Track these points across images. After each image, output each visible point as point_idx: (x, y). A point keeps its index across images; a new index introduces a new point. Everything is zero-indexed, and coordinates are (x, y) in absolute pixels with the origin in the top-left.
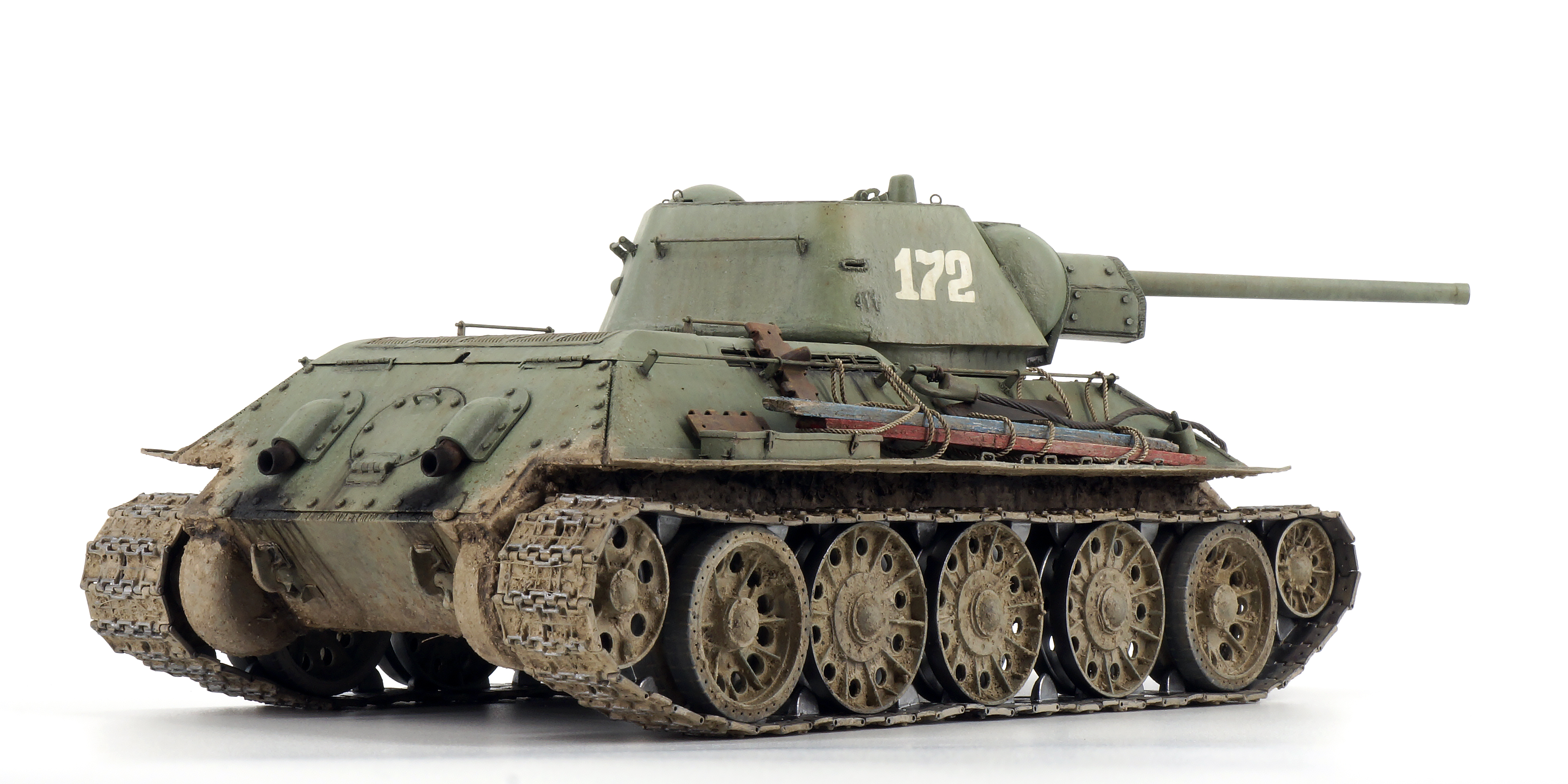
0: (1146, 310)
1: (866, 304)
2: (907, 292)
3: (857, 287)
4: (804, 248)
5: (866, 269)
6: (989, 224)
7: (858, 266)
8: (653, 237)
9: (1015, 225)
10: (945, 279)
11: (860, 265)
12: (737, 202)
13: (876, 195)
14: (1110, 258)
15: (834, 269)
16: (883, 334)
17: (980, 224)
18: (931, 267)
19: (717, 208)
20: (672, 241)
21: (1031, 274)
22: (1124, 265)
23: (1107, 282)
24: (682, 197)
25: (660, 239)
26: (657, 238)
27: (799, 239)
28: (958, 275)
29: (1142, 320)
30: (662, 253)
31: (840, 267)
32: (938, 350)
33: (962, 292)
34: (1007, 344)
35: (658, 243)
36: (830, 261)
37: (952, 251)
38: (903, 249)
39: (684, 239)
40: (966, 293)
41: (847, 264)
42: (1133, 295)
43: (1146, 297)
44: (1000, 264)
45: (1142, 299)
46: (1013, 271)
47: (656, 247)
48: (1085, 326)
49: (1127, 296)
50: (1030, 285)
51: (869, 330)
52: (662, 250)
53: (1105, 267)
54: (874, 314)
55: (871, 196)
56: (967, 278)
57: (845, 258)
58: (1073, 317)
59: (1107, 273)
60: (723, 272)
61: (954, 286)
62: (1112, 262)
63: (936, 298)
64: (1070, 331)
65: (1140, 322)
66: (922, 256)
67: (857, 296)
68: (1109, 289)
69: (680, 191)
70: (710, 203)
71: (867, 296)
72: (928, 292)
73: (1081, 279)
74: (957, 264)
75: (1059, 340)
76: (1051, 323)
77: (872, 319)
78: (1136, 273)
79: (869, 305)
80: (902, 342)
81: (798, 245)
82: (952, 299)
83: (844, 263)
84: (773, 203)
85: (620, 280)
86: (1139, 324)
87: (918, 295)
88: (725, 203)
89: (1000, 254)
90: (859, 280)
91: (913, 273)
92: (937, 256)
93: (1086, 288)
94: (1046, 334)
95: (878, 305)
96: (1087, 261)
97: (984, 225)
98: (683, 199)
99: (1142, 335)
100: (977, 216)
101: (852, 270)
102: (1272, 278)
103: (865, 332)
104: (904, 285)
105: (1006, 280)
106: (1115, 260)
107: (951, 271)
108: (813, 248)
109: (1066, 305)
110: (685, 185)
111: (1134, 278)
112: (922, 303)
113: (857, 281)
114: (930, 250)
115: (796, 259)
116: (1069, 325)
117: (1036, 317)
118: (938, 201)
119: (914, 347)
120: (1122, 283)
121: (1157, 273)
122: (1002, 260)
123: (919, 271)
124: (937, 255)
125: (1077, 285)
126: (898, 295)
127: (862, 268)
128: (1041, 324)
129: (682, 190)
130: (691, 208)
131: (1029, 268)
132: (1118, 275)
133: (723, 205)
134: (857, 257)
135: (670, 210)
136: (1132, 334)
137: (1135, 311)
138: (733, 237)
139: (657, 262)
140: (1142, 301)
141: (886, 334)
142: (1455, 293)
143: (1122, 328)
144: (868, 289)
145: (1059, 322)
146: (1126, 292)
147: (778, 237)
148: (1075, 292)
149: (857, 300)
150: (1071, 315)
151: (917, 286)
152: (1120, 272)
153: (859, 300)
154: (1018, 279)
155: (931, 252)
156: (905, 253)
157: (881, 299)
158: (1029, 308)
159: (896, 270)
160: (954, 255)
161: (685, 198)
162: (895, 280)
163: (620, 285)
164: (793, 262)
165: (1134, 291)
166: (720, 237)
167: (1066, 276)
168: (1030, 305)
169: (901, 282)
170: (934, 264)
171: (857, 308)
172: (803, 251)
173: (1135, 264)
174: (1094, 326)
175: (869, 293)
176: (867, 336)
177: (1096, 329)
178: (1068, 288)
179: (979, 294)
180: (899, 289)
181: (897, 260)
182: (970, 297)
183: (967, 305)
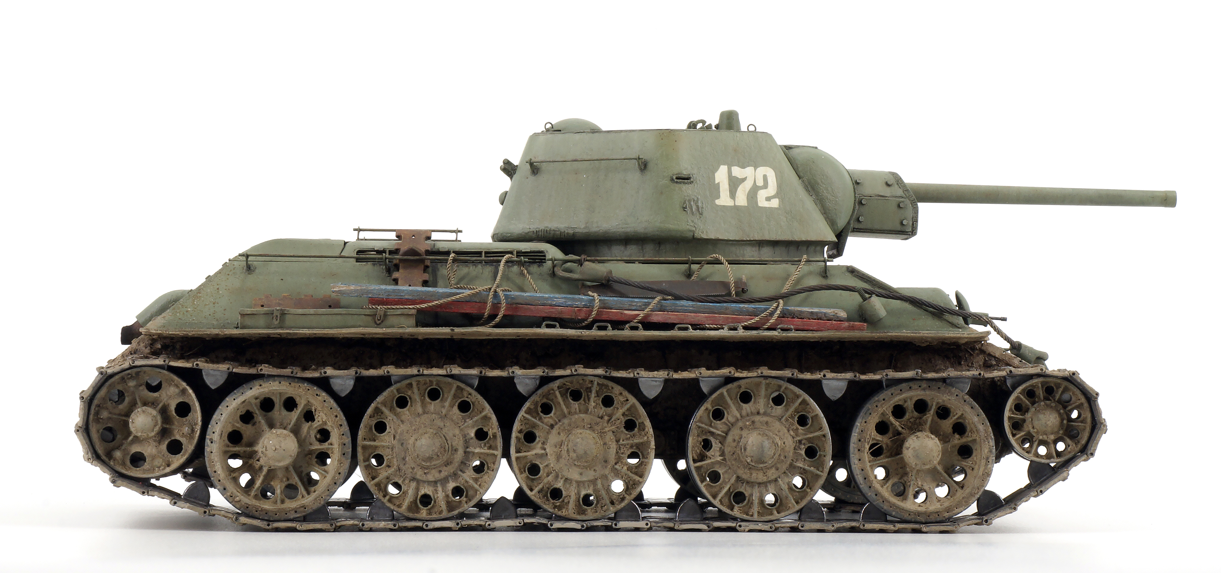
0: (918, 213)
1: (691, 209)
2: (724, 200)
3: (685, 196)
4: (644, 166)
5: (692, 182)
6: (793, 147)
7: (685, 179)
8: (528, 159)
9: (813, 147)
10: (755, 189)
11: (687, 179)
12: (595, 131)
13: (703, 125)
14: (890, 173)
15: (666, 181)
16: (705, 232)
17: (785, 146)
18: (744, 180)
19: (577, 136)
20: (542, 162)
21: (824, 186)
22: (901, 178)
23: (887, 192)
24: (553, 128)
25: (534, 160)
26: (531, 159)
27: (639, 159)
28: (765, 186)
29: (915, 220)
30: (535, 171)
31: (671, 181)
32: (749, 244)
33: (768, 199)
34: (804, 239)
35: (531, 164)
36: (663, 176)
37: (761, 167)
38: (722, 167)
39: (551, 160)
40: (771, 200)
41: (677, 178)
42: (908, 202)
43: (918, 203)
44: (800, 177)
45: (915, 205)
46: (810, 183)
47: (531, 167)
48: (869, 226)
49: (903, 202)
50: (823, 194)
51: (694, 229)
52: (535, 168)
53: (886, 180)
54: (698, 217)
55: (699, 126)
56: (772, 189)
57: (676, 173)
58: (860, 219)
59: (888, 185)
60: (582, 185)
61: (762, 195)
62: (892, 176)
63: (748, 204)
64: (858, 230)
65: (913, 223)
66: (737, 171)
67: (685, 203)
68: (889, 197)
69: (551, 124)
70: (572, 132)
71: (692, 203)
72: (741, 200)
73: (868, 190)
74: (765, 178)
75: (848, 237)
76: (841, 223)
77: (696, 221)
78: (911, 184)
79: (694, 209)
80: (720, 238)
81: (639, 164)
82: (760, 204)
83: (674, 177)
84: (621, 131)
85: (506, 193)
86: (913, 224)
87: (733, 202)
88: (584, 132)
89: (800, 169)
90: (687, 190)
91: (729, 185)
92: (749, 171)
93: (870, 197)
94: (838, 232)
95: (701, 210)
96: (873, 175)
97: (788, 148)
98: (553, 129)
99: (915, 232)
100: (782, 140)
101: (680, 183)
102: (1019, 188)
103: (691, 231)
104: (722, 194)
105: (804, 189)
106: (895, 176)
107: (760, 183)
108: (650, 166)
109: (854, 210)
110: (555, 119)
111: (908, 188)
112: (736, 208)
113: (684, 191)
114: (743, 167)
115: (638, 174)
116: (857, 226)
117: (829, 219)
118: (754, 129)
119: (731, 242)
120: (900, 192)
121: (928, 184)
122: (801, 174)
123: (734, 183)
125: (864, 194)
126: (718, 202)
127: (689, 181)
128: (832, 223)
129: (553, 124)
130: (559, 136)
131: (823, 180)
132: (896, 186)
133: (583, 134)
134: (685, 173)
135: (542, 138)
136: (907, 232)
137: (909, 213)
138: (589, 158)
139: (532, 178)
140: (915, 206)
141: (707, 232)
142: (1165, 199)
143: (899, 228)
144: (693, 197)
145: (849, 223)
146: (902, 200)
147: (623, 157)
148: (862, 200)
149: (684, 206)
150: (859, 218)
151: (733, 194)
152: (897, 184)
153: (686, 206)
154: (813, 189)
156: (723, 169)
157: (704, 206)
158: (823, 211)
159: (716, 182)
160: (762, 170)
161: (555, 129)
162: (715, 190)
163: (505, 196)
164: (634, 176)
165: (908, 198)
166: (579, 158)
167: (854, 187)
168: (824, 209)
169: (719, 192)
170: (746, 177)
171: (684, 212)
172: (643, 168)
173: (909, 178)
174: (877, 227)
175: (694, 201)
176: (692, 234)
177: (879, 228)
178: (855, 196)
179: (782, 201)
180: (718, 197)
181: (717, 175)
182: (775, 203)
183: (771, 209)
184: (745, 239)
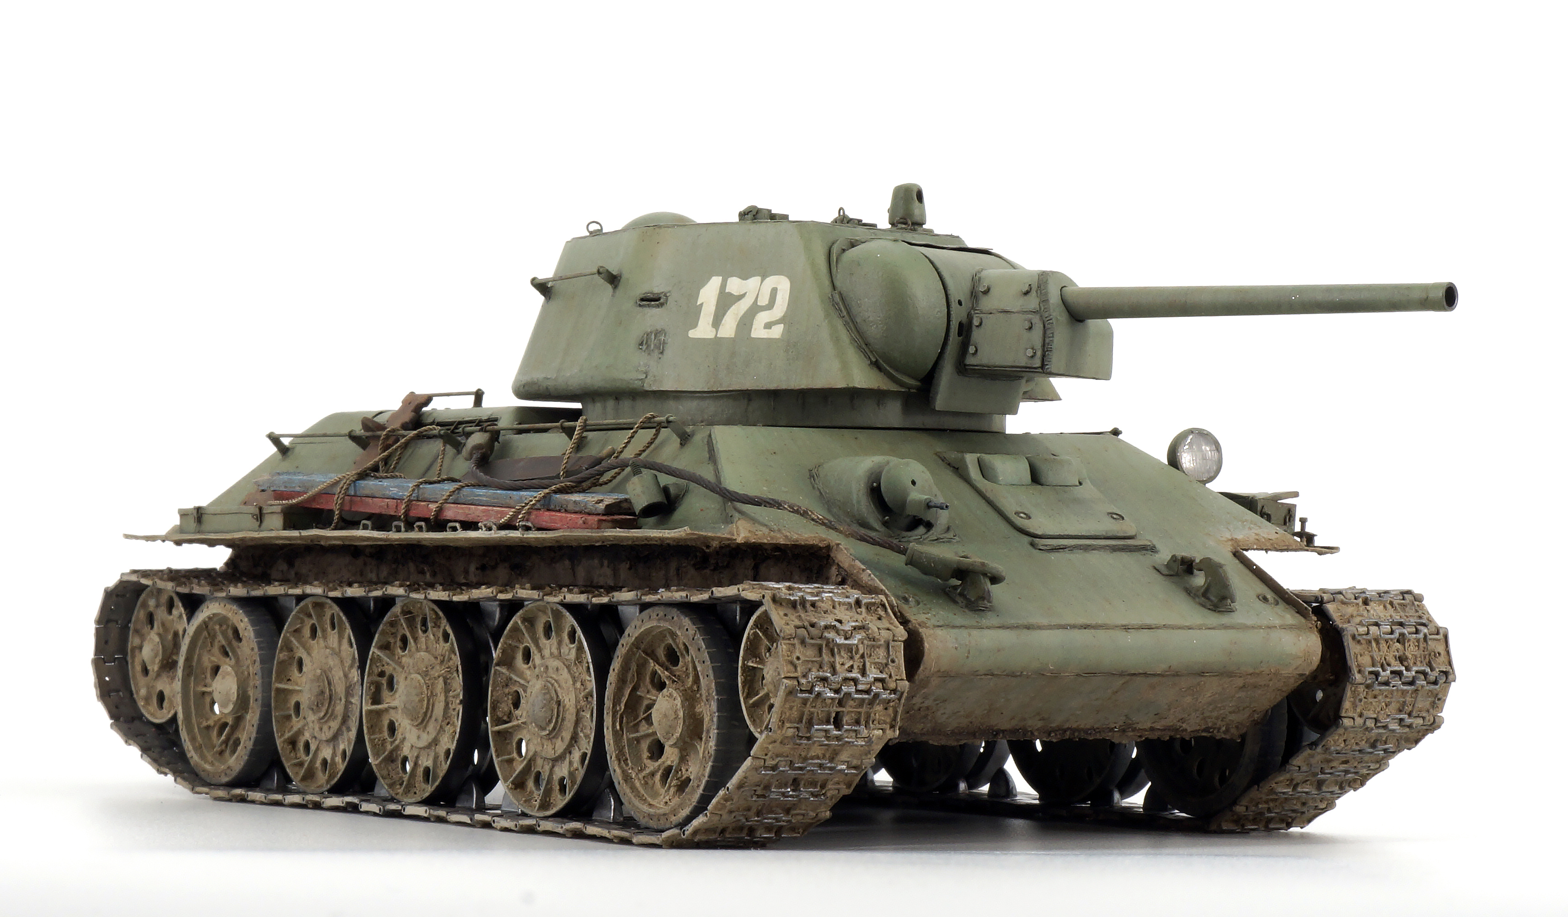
1: (650, 345)
2: (703, 330)
3: (646, 326)
4: (614, 281)
5: (663, 304)
7: (653, 300)
10: (755, 309)
11: (658, 299)
15: (631, 305)
16: (659, 381)
18: (741, 297)
27: (599, 272)
28: (770, 306)
29: (1048, 350)
31: (637, 303)
33: (768, 326)
37: (771, 277)
38: (714, 278)
40: (773, 327)
41: (644, 300)
46: (843, 297)
51: (644, 376)
54: (656, 357)
56: (779, 309)
57: (642, 292)
58: (969, 350)
61: (761, 319)
63: (735, 335)
65: (1044, 354)
66: (734, 285)
67: (643, 336)
71: (653, 336)
72: (728, 328)
74: (774, 292)
77: (651, 365)
79: (653, 346)
80: (679, 389)
82: (754, 334)
83: (639, 298)
87: (716, 332)
90: (651, 317)
91: (717, 306)
92: (752, 283)
95: (663, 347)
101: (647, 306)
103: (639, 380)
104: (701, 322)
107: (764, 301)
112: (717, 341)
113: (648, 318)
114: (745, 277)
123: (726, 301)
124: (754, 281)
126: (693, 334)
127: (659, 303)
134: (657, 290)
136: (1036, 368)
137: (1038, 339)
141: (663, 381)
144: (658, 327)
149: (641, 341)
151: (717, 322)
153: (644, 340)
154: (847, 307)
155: (746, 279)
156: (715, 282)
157: (670, 339)
158: (860, 341)
159: (699, 303)
160: (772, 281)
162: (694, 315)
169: (700, 316)
170: (746, 293)
175: (657, 332)
176: (641, 384)
179: (788, 328)
180: (695, 325)
181: (702, 291)
182: (777, 332)
183: (769, 341)
184: (715, 390)
